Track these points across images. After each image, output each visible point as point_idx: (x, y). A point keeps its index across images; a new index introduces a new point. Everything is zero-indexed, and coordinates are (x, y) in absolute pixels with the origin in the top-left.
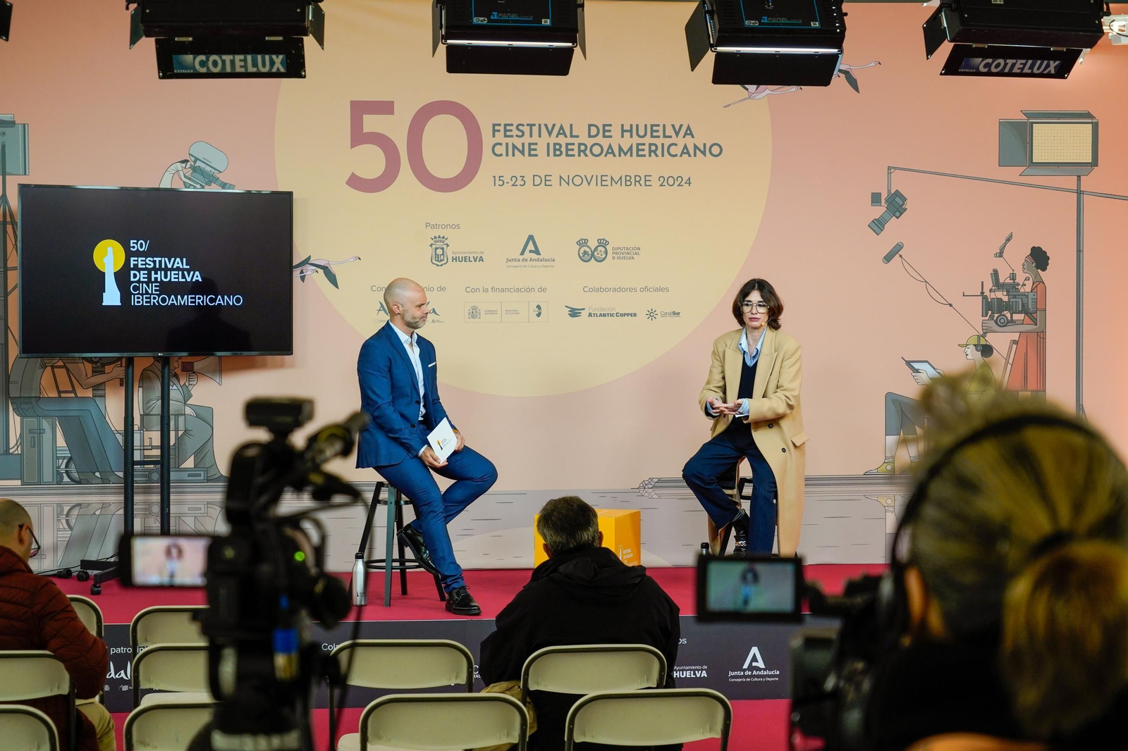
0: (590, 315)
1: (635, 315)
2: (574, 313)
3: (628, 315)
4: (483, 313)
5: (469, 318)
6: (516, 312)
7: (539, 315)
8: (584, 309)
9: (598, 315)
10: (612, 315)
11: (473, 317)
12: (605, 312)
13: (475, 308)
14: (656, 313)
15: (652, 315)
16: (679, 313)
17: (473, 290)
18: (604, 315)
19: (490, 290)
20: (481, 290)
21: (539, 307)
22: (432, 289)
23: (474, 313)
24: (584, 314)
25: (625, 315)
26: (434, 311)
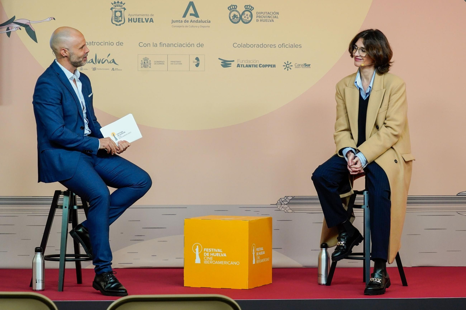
0: (238, 66)
1: (274, 66)
2: (226, 64)
3: (269, 66)
4: (152, 63)
5: (142, 67)
6: (179, 63)
7: (197, 65)
8: (233, 61)
9: (245, 66)
10: (256, 66)
11: (145, 67)
12: (250, 64)
13: (146, 59)
14: (291, 65)
15: (288, 66)
16: (309, 65)
17: (145, 45)
18: (250, 66)
19: (158, 45)
20: (152, 45)
21: (197, 59)
22: (112, 44)
23: (146, 63)
24: (234, 65)
25: (266, 66)
26: (114, 61)
